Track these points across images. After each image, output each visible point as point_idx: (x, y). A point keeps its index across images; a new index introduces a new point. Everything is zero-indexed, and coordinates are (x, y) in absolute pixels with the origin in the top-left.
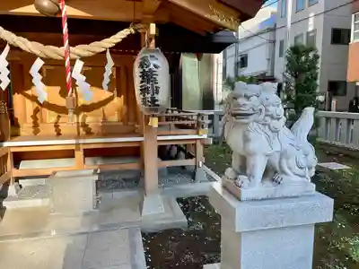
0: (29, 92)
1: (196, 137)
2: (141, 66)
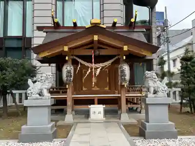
1: (140, 95)
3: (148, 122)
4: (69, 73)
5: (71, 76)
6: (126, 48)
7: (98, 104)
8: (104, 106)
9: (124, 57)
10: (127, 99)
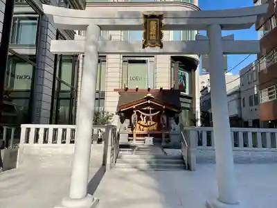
7: (150, 136)
8: (153, 138)
10: (165, 135)
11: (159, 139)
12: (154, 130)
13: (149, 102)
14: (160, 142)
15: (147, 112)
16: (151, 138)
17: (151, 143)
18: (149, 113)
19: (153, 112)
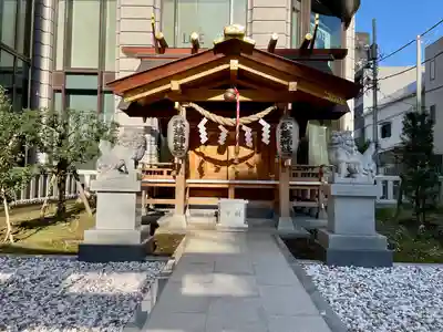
0: (198, 150)
1: (318, 183)
2: (282, 128)
3: (333, 232)
4: (179, 134)
5: (183, 140)
6: (293, 86)
7: (236, 197)
8: (247, 202)
9: (290, 106)
10: (291, 191)
11: (269, 204)
12: (250, 176)
13: (234, 65)
14: (273, 214)
15: (226, 109)
16: (241, 204)
17: (241, 221)
18: (233, 116)
19: (248, 109)
